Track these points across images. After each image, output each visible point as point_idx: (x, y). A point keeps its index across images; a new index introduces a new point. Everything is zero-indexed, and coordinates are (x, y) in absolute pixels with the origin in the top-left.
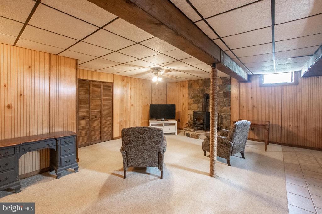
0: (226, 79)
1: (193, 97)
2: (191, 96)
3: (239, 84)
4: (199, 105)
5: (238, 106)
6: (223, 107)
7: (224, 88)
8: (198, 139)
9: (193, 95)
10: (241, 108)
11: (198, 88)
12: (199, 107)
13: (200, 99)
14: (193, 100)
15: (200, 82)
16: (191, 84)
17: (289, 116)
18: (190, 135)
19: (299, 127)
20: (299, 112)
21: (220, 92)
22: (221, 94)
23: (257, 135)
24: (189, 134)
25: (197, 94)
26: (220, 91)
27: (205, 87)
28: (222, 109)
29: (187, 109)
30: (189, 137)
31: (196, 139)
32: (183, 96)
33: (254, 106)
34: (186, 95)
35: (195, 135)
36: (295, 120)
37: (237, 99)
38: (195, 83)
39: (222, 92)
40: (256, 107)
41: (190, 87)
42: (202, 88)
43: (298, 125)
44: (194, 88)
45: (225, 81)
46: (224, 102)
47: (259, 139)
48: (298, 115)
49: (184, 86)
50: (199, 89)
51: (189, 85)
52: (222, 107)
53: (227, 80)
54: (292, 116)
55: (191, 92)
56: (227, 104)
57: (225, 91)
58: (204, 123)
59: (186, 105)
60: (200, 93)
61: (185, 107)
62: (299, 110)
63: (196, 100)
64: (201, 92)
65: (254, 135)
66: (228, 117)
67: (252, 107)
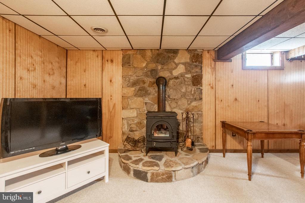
0: (196, 52)
1: (134, 84)
2: (129, 81)
3: (215, 63)
4: (147, 100)
5: (214, 99)
6: (191, 102)
7: (193, 69)
8: (171, 181)
9: (134, 78)
10: (217, 102)
11: (144, 65)
12: (146, 103)
13: (149, 86)
14: (133, 89)
15: (149, 54)
16: (130, 58)
17: (276, 112)
18: (149, 176)
19: (286, 125)
20: (285, 105)
21: (186, 76)
22: (188, 78)
23: (240, 143)
24: (146, 173)
25: (142, 77)
26: (186, 73)
27: (158, 64)
28: (189, 104)
29: (119, 106)
30: (147, 181)
31: (167, 183)
32: (111, 81)
33: (236, 99)
34: (118, 79)
35: (163, 175)
36: (282, 117)
37: (212, 88)
38: (139, 56)
39: (189, 76)
40: (238, 99)
41: (126, 62)
42: (152, 66)
43: (285, 123)
44: (136, 66)
45: (193, 56)
46: (193, 93)
47: (243, 148)
48: (284, 109)
49: (112, 61)
50: (146, 67)
51: (123, 58)
52: (189, 102)
53: (198, 54)
54: (279, 111)
55: (130, 73)
56: (198, 97)
57: (195, 74)
58: (173, 137)
59: (117, 99)
60: (147, 76)
61: (115, 105)
62: (285, 103)
63: (139, 90)
64: (151, 74)
65: (236, 143)
66: (199, 119)
67: (233, 100)
